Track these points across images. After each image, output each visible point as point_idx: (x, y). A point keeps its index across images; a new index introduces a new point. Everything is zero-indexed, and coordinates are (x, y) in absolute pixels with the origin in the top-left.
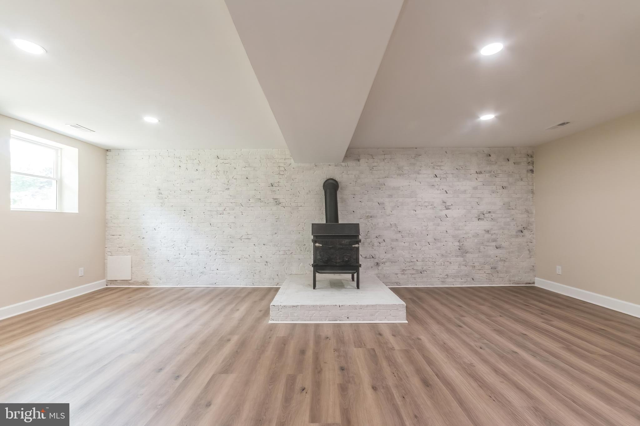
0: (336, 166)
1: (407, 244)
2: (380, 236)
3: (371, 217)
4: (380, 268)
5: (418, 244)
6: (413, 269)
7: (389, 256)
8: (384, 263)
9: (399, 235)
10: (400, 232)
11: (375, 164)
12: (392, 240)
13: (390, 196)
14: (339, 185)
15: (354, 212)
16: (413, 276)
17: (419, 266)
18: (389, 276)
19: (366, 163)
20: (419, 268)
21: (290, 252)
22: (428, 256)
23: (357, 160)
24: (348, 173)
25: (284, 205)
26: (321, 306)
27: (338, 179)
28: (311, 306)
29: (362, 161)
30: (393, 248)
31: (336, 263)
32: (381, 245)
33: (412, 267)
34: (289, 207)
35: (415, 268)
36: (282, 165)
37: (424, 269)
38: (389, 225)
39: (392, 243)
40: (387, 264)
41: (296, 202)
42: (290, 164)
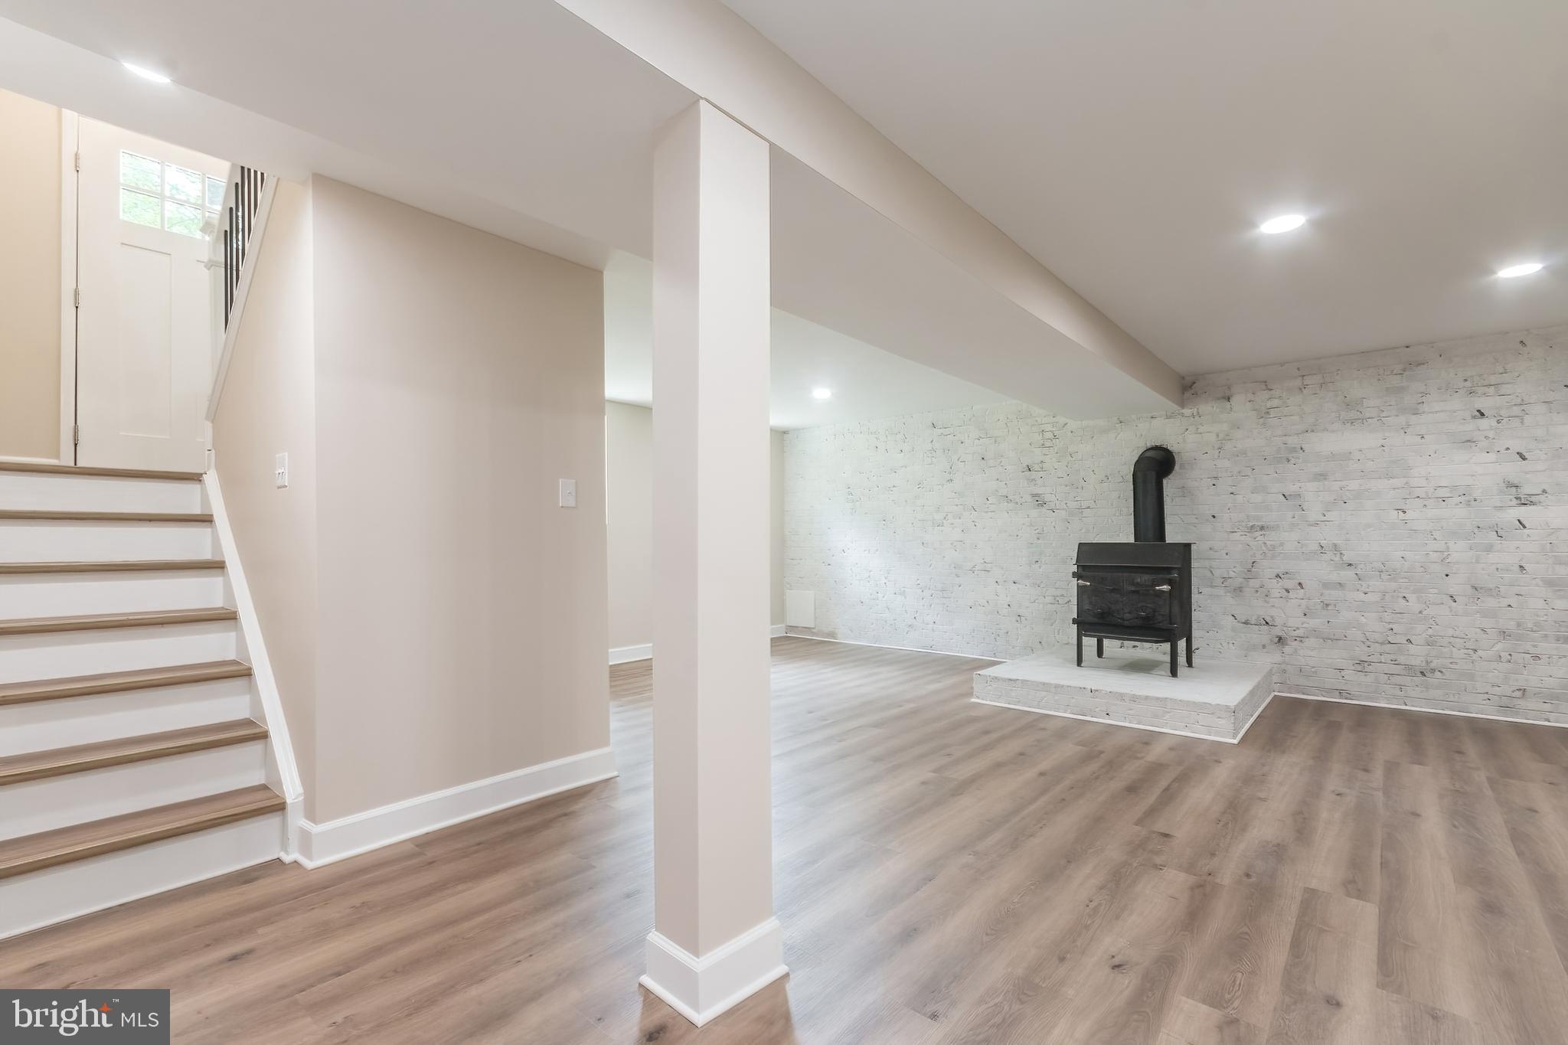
0: (1168, 417)
1: (1372, 598)
2: (1287, 573)
3: (1262, 528)
4: (1287, 649)
5: (1412, 598)
6: (1396, 663)
7: (1313, 623)
8: (1300, 639)
9: (1349, 573)
10: (1350, 565)
11: (1275, 402)
12: (1326, 585)
13: (1322, 476)
14: (1176, 459)
15: (1214, 517)
16: (1394, 679)
17: (1417, 655)
18: (1316, 672)
19: (1248, 403)
20: (1418, 662)
22: (1450, 632)
23: (1224, 398)
24: (1199, 431)
25: (1052, 506)
26: (1057, 686)
27: (1173, 447)
28: (1041, 683)
29: (1235, 400)
30: (1327, 605)
31: (1123, 619)
32: (1291, 595)
33: (1393, 657)
34: (1064, 509)
35: (1402, 659)
36: (1048, 427)
37: (1432, 665)
38: (1316, 547)
39: (1327, 592)
40: (1307, 642)
41: (1077, 499)
42: (1066, 424)
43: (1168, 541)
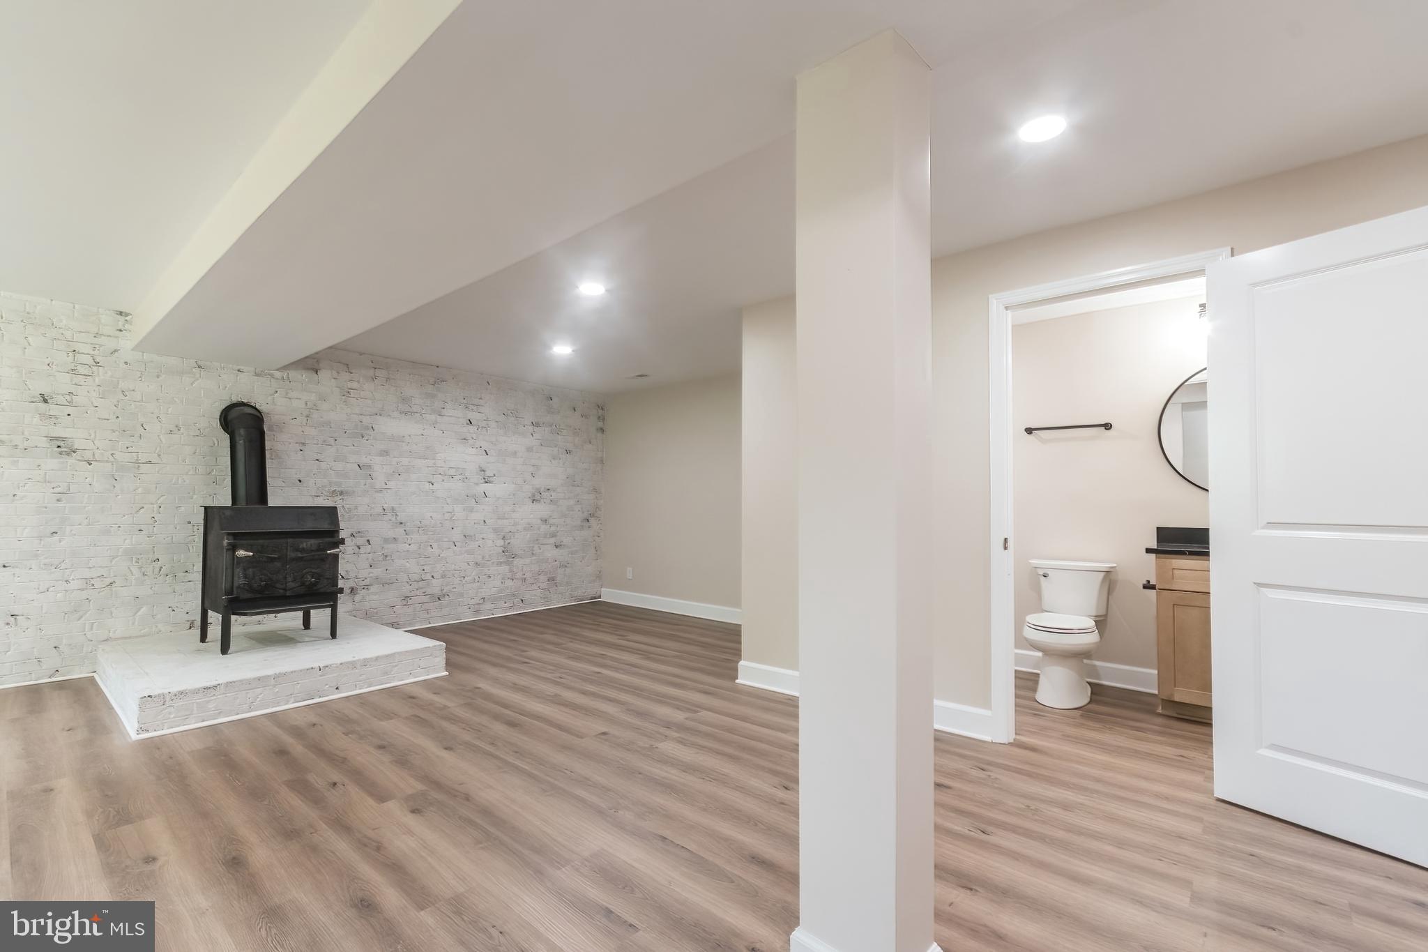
0: (257, 375)
1: (413, 547)
2: (359, 532)
3: (342, 493)
4: (357, 598)
5: (435, 545)
6: (425, 594)
7: (377, 572)
8: (366, 587)
9: (400, 530)
10: (401, 523)
11: (355, 385)
12: (386, 540)
13: (385, 453)
15: (300, 481)
16: (425, 606)
17: (436, 586)
18: (377, 613)
19: (333, 380)
20: (436, 591)
21: (108, 581)
22: (453, 567)
23: (313, 369)
24: (289, 396)
25: (88, 455)
26: (277, 677)
27: (262, 406)
28: (254, 679)
29: (322, 374)
30: (386, 556)
31: (285, 590)
32: (362, 550)
33: (424, 590)
34: (107, 461)
35: (429, 591)
36: (86, 349)
37: (444, 592)
38: (381, 509)
39: (386, 546)
40: (372, 589)
41: (130, 449)
42: (116, 351)
43: (270, 504)
